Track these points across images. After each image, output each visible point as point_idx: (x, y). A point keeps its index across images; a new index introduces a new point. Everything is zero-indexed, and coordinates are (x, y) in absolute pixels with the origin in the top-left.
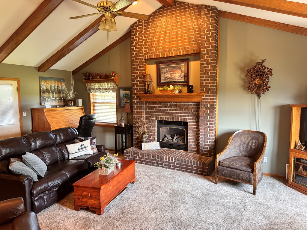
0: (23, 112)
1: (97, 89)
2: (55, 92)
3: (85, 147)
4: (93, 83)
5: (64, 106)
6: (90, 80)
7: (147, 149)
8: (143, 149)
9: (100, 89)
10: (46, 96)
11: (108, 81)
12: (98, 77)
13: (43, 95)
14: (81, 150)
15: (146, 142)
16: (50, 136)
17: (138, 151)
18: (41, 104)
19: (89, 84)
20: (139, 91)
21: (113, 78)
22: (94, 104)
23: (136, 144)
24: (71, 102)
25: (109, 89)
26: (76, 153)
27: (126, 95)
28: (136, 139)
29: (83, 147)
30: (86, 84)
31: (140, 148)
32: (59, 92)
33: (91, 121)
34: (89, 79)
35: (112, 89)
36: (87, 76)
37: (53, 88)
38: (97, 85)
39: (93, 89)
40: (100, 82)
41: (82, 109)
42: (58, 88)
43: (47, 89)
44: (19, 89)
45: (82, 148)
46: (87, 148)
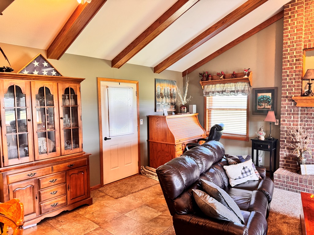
0: (141, 120)
1: (218, 92)
2: (168, 97)
3: (250, 171)
4: (213, 84)
5: (176, 113)
6: (210, 81)
9: (223, 92)
10: (160, 101)
11: (235, 82)
12: (222, 77)
13: (157, 100)
14: (245, 175)
15: (306, 164)
18: (155, 111)
19: (206, 86)
20: (295, 93)
22: (210, 110)
24: (184, 108)
25: (238, 91)
26: (240, 178)
27: (265, 99)
29: (247, 170)
30: (202, 86)
32: (172, 96)
34: (207, 79)
35: (243, 91)
36: (205, 76)
37: (166, 92)
38: (219, 87)
39: (213, 92)
40: (224, 83)
41: (196, 116)
42: (170, 92)
43: (161, 93)
44: (137, 93)
45: (246, 172)
46: (251, 172)
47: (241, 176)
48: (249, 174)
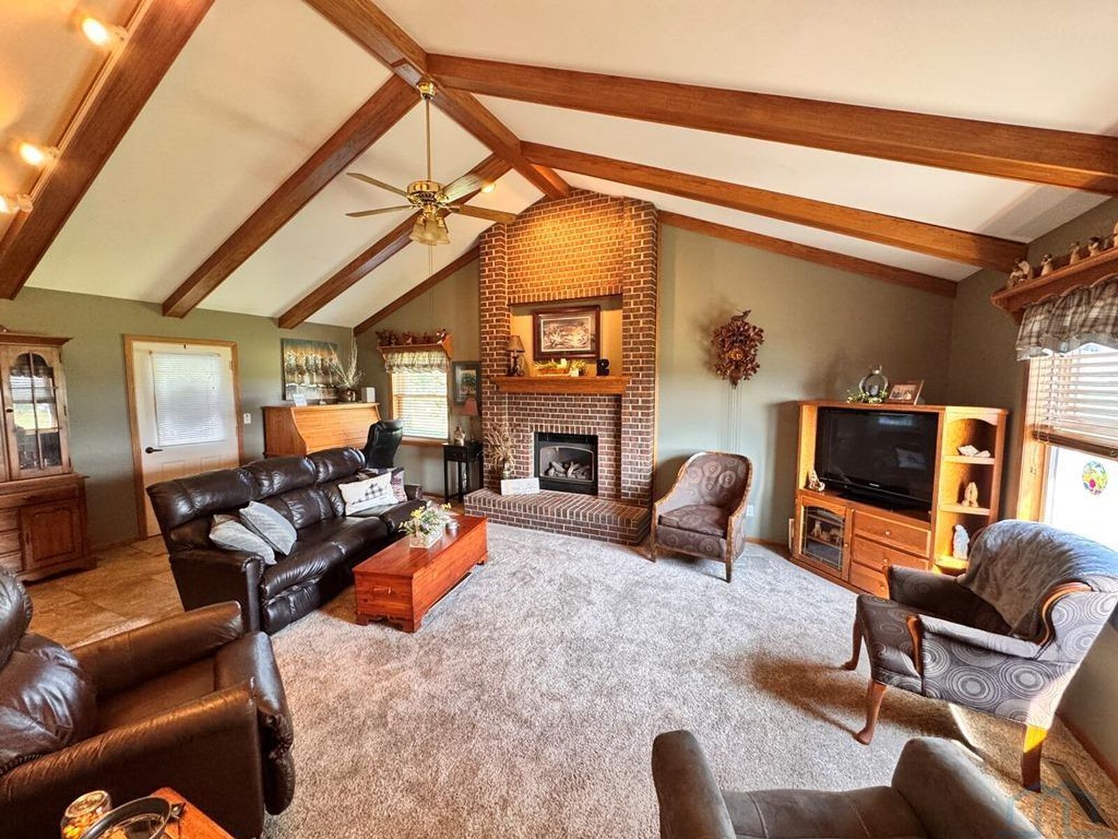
0: (245, 415)
1: (406, 366)
2: (316, 371)
3: (380, 490)
4: (399, 352)
5: (336, 402)
6: (393, 346)
7: (511, 492)
8: (503, 493)
9: (413, 365)
10: (296, 379)
11: (429, 350)
12: (409, 341)
13: (288, 377)
14: (371, 496)
16: (305, 466)
17: (493, 496)
18: (284, 397)
19: (390, 356)
20: (496, 371)
21: (440, 342)
22: (399, 398)
23: (490, 483)
24: (352, 394)
25: (432, 366)
26: (360, 501)
27: (468, 379)
28: (490, 472)
29: (375, 488)
30: (384, 356)
31: (498, 490)
32: (326, 371)
33: (394, 433)
34: (390, 343)
35: (439, 366)
36: (386, 338)
37: (311, 362)
38: (407, 358)
39: (398, 366)
40: (414, 352)
41: (374, 408)
42: (322, 364)
43: (297, 366)
44: (235, 365)
45: (373, 492)
46: (383, 492)
47: (364, 498)
48: (377, 494)
